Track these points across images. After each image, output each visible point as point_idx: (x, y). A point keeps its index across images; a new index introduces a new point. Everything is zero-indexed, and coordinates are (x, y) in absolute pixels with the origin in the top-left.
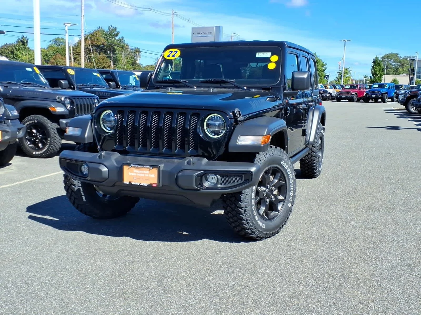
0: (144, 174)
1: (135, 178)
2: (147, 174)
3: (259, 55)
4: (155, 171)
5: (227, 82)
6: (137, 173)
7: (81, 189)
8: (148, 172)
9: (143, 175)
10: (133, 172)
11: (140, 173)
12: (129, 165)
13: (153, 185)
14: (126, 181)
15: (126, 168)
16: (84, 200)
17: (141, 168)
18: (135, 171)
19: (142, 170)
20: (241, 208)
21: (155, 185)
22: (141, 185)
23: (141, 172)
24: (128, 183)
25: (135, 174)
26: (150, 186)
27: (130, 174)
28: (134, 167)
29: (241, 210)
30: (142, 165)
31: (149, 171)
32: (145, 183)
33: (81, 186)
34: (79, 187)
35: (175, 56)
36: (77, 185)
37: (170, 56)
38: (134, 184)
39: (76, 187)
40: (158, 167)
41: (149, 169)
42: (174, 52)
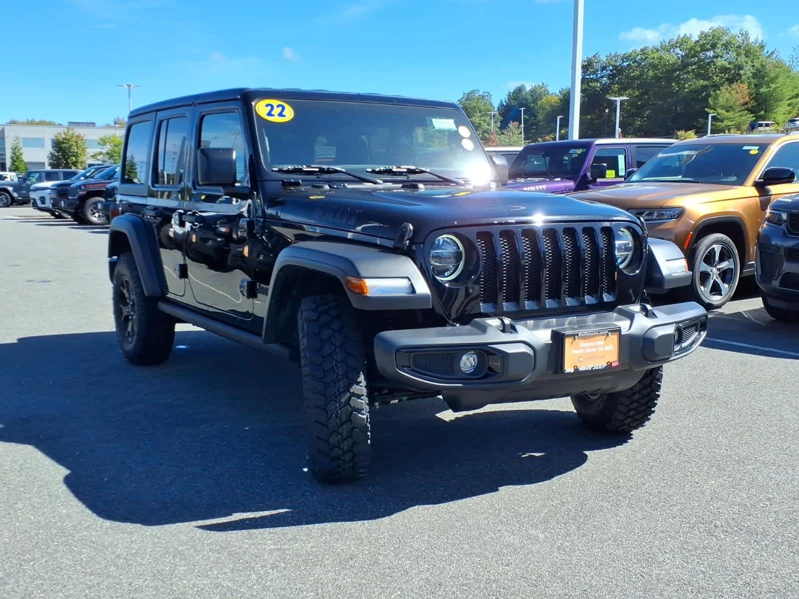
0: (596, 347)
1: (581, 359)
2: (601, 346)
3: (438, 124)
4: (614, 338)
6: (584, 348)
7: (369, 417)
8: (603, 343)
9: (595, 350)
10: (578, 348)
11: (591, 347)
12: (574, 334)
13: (613, 365)
14: (569, 367)
15: (568, 343)
16: (369, 441)
17: (593, 336)
18: (583, 344)
19: (594, 341)
21: (616, 364)
22: (593, 369)
23: (592, 344)
24: (573, 371)
25: (581, 351)
26: (609, 365)
27: (574, 351)
28: (582, 338)
30: (596, 331)
31: (605, 339)
32: (600, 364)
33: (368, 410)
34: (366, 414)
35: (284, 116)
36: (364, 410)
37: (273, 115)
38: (582, 370)
39: (363, 414)
40: (619, 331)
41: (605, 336)
42: (278, 106)
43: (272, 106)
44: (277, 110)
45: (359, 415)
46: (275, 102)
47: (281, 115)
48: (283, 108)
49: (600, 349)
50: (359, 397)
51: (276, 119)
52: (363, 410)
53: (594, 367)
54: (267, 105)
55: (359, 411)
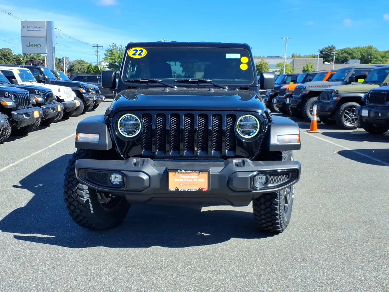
0: (193, 179)
1: (181, 185)
2: (195, 179)
3: (229, 56)
4: (205, 175)
5: (206, 82)
6: (184, 179)
7: (90, 200)
8: (197, 177)
9: (191, 180)
10: (179, 178)
11: (188, 179)
12: (175, 171)
13: (203, 190)
14: (172, 188)
15: (171, 174)
16: (92, 212)
17: (189, 173)
18: (182, 176)
19: (190, 176)
20: (277, 205)
21: (205, 190)
23: (189, 177)
24: (174, 190)
25: (181, 180)
26: (200, 191)
27: (176, 180)
28: (181, 173)
29: (276, 206)
30: (191, 170)
31: (198, 175)
32: (194, 189)
33: (89, 197)
34: (87, 199)
36: (85, 196)
37: (136, 55)
38: (181, 190)
39: (84, 198)
40: (208, 171)
41: (198, 174)
42: (140, 50)
43: (137, 51)
44: (139, 52)
45: (81, 198)
46: (138, 49)
47: (140, 54)
48: (142, 51)
49: (195, 180)
50: (82, 190)
51: (137, 57)
52: (84, 196)
53: (189, 190)
54: (134, 50)
55: (82, 197)
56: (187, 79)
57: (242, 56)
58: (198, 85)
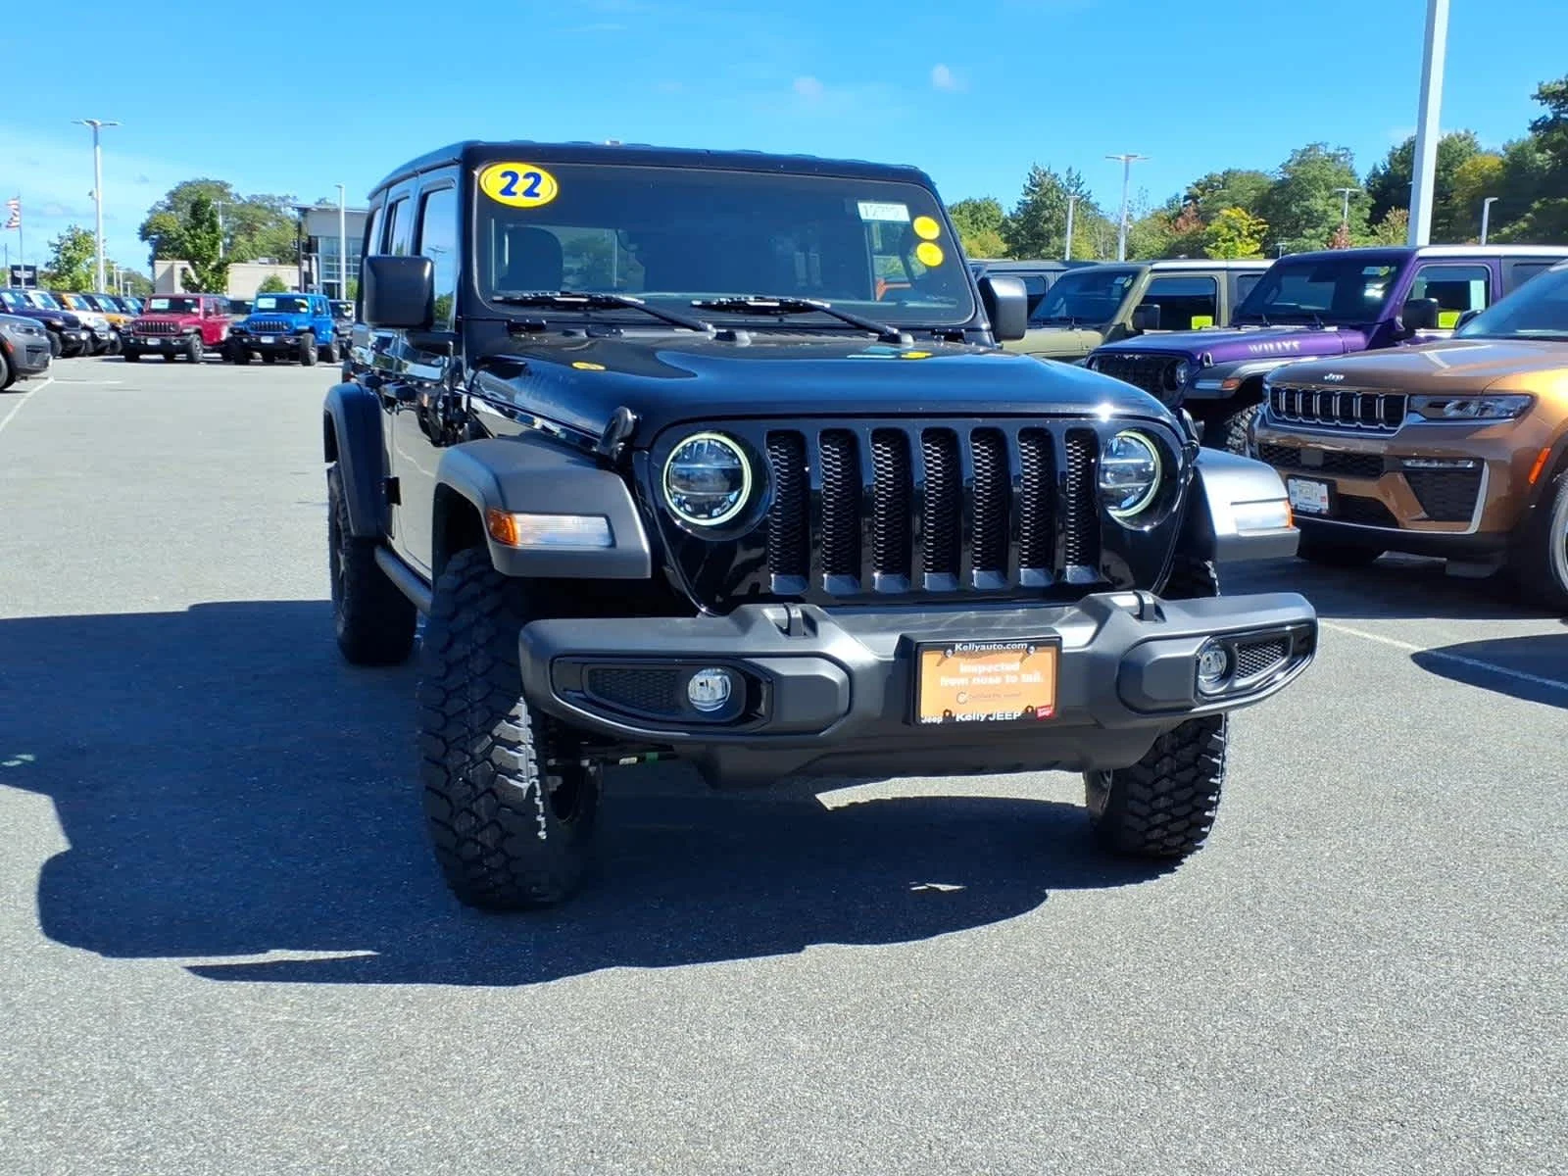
0: (1000, 674)
1: (963, 698)
2: (1012, 673)
4: (1046, 658)
6: (971, 676)
7: (538, 785)
8: (1016, 666)
9: (998, 680)
10: (958, 675)
11: (986, 674)
12: (944, 648)
13: (1040, 714)
14: (930, 712)
15: (929, 661)
16: (542, 834)
17: (992, 652)
18: (967, 666)
19: (994, 662)
20: (1215, 754)
21: (1047, 713)
22: (990, 719)
23: (990, 668)
24: (939, 720)
25: (963, 681)
26: (1029, 717)
27: (945, 681)
28: (963, 654)
29: (1215, 760)
30: (998, 642)
31: (1022, 660)
32: (1009, 709)
33: (536, 773)
34: (531, 781)
35: (537, 195)
36: (525, 772)
37: (514, 194)
38: (963, 720)
39: (521, 780)
40: (1057, 643)
41: (1021, 654)
42: (527, 176)
43: (515, 177)
44: (523, 184)
45: (511, 782)
46: (521, 169)
47: (530, 193)
48: (538, 179)
49: (1014, 679)
50: (513, 745)
51: (519, 201)
52: (520, 771)
53: (991, 716)
54: (504, 175)
55: (514, 773)
56: (739, 296)
57: (914, 213)
58: (781, 320)
